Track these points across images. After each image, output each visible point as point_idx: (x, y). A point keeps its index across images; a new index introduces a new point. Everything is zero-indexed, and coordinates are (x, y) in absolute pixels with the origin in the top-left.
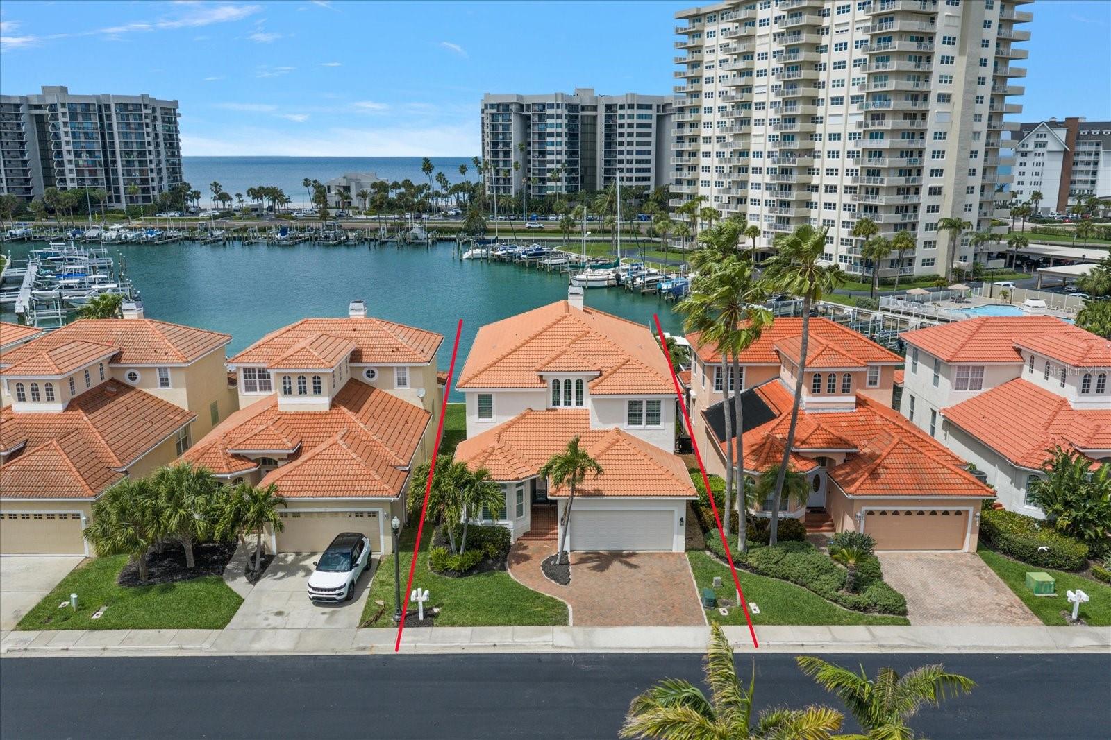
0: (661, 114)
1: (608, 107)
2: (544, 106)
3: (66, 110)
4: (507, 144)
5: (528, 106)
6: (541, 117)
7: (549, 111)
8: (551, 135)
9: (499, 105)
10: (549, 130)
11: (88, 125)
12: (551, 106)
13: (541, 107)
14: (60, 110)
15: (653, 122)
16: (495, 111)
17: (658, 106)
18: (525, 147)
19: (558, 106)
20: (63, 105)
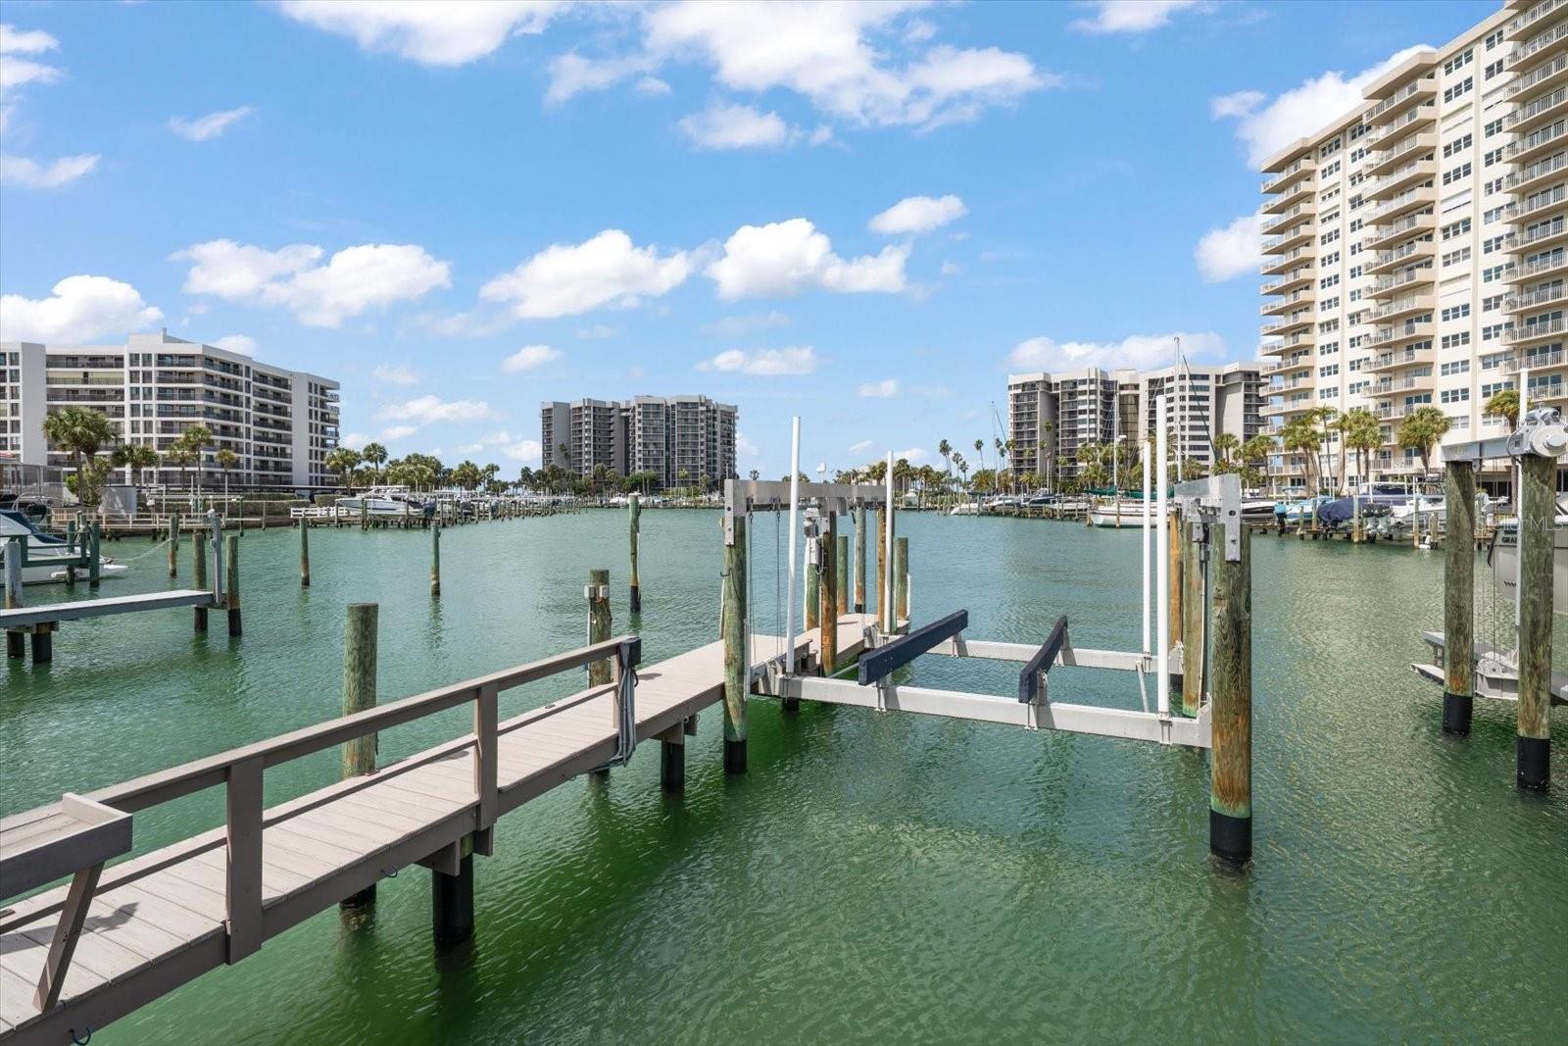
0: (1221, 384)
1: (1152, 382)
2: (1075, 383)
3: (641, 410)
4: (1032, 424)
5: (1057, 384)
6: (1072, 395)
7: (1081, 388)
8: (1083, 412)
9: (1024, 385)
10: (1080, 407)
11: (656, 423)
12: (1084, 382)
13: (1071, 385)
14: (637, 410)
15: (1212, 394)
16: (1019, 391)
17: (1217, 377)
18: (1052, 427)
19: (1091, 382)
20: (639, 406)
